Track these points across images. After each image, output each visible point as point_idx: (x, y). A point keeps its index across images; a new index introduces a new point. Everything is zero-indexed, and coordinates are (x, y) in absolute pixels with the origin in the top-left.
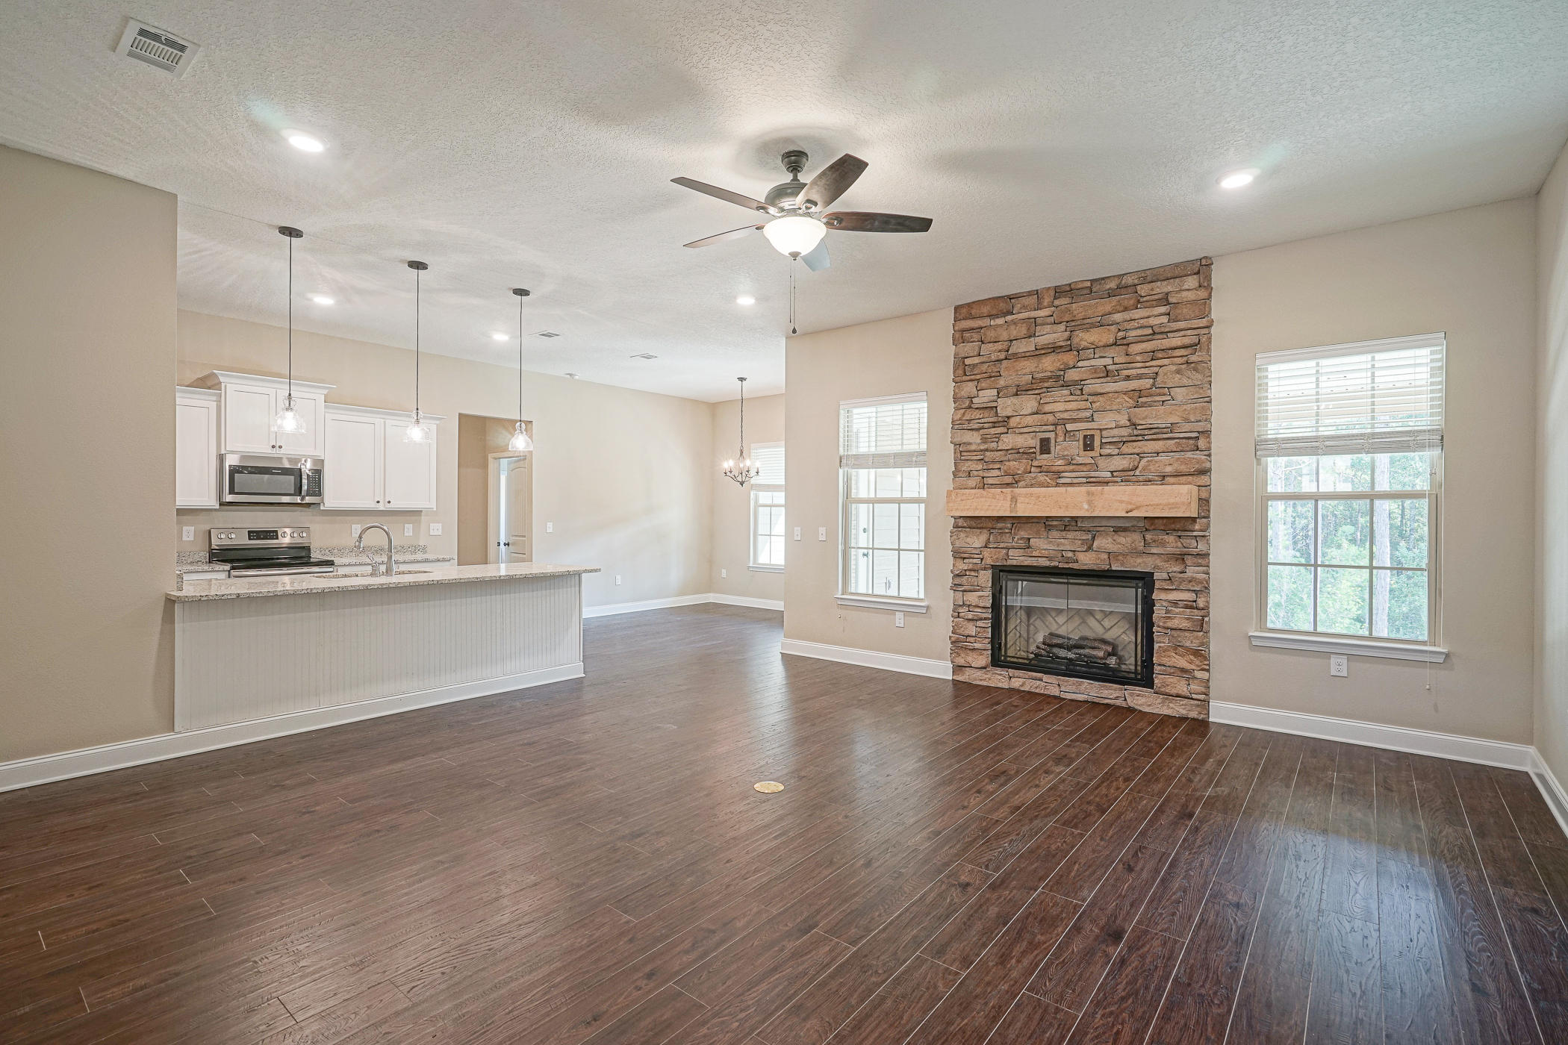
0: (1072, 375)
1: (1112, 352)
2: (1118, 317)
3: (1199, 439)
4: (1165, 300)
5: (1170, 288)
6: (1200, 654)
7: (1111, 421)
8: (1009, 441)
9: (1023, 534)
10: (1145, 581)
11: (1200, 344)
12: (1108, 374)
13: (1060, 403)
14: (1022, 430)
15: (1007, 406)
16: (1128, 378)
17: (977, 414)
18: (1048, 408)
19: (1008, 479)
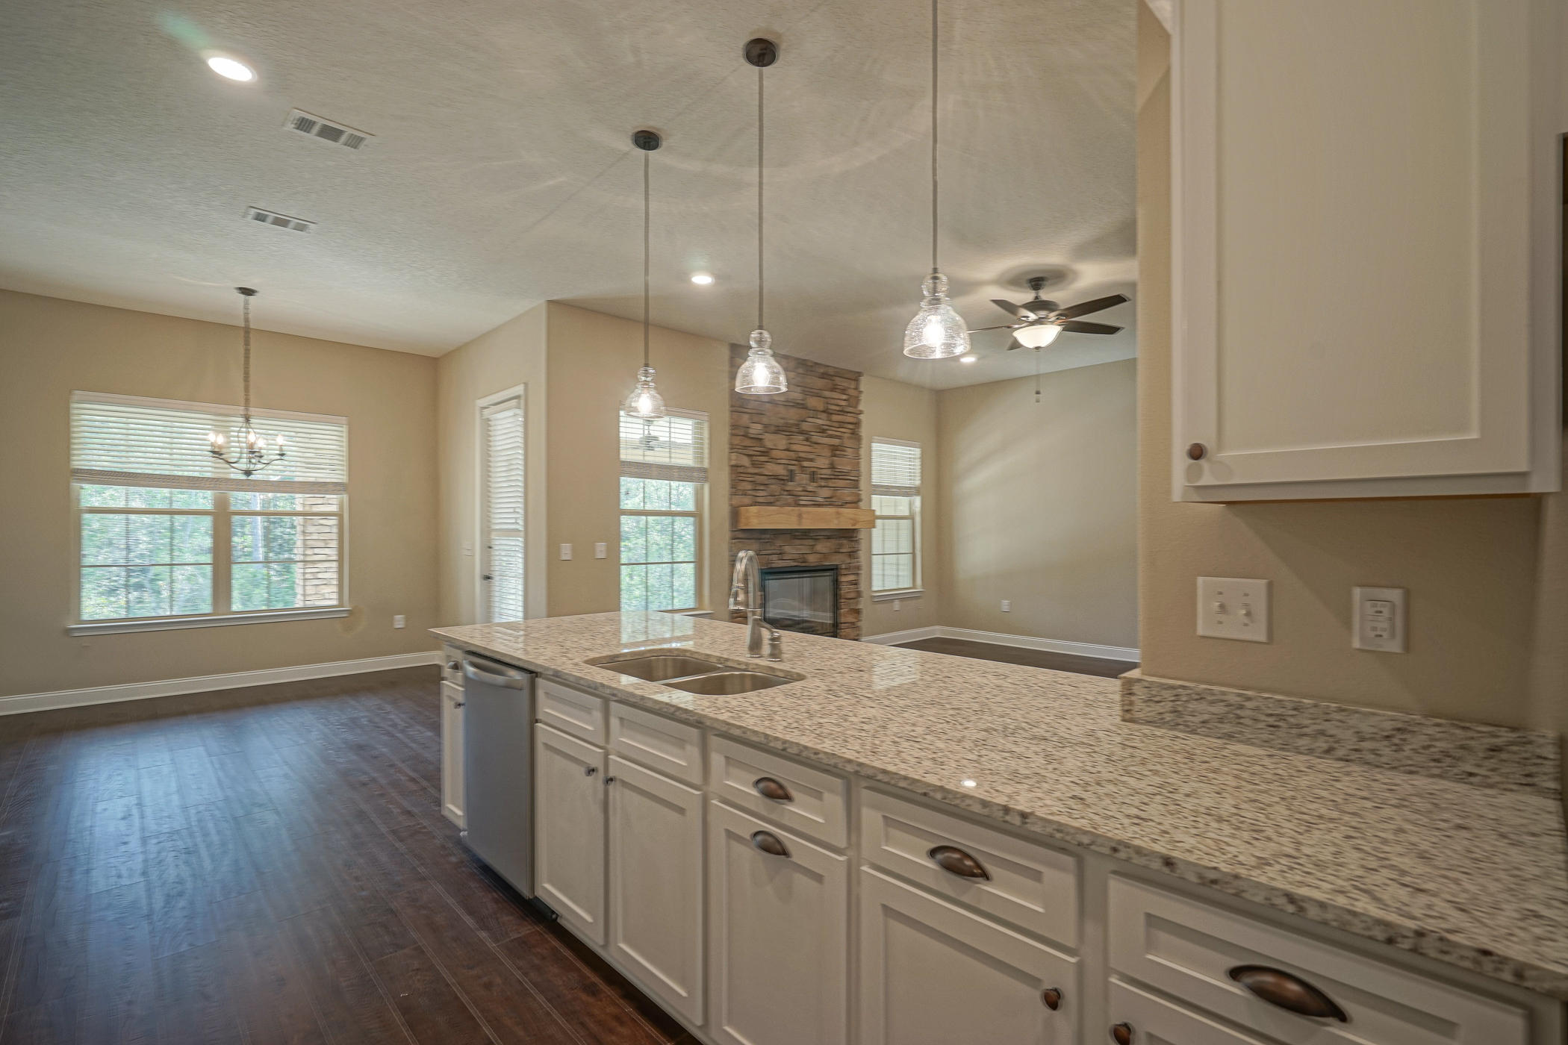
0: (805, 426)
1: (824, 416)
2: (827, 394)
3: (856, 484)
4: (843, 391)
5: (846, 384)
6: (857, 612)
7: (822, 463)
8: (771, 468)
9: (779, 543)
10: (834, 569)
11: (857, 424)
12: (823, 431)
13: (800, 447)
14: (779, 461)
15: (770, 440)
16: (831, 436)
17: (748, 443)
18: (794, 447)
19: (771, 499)
